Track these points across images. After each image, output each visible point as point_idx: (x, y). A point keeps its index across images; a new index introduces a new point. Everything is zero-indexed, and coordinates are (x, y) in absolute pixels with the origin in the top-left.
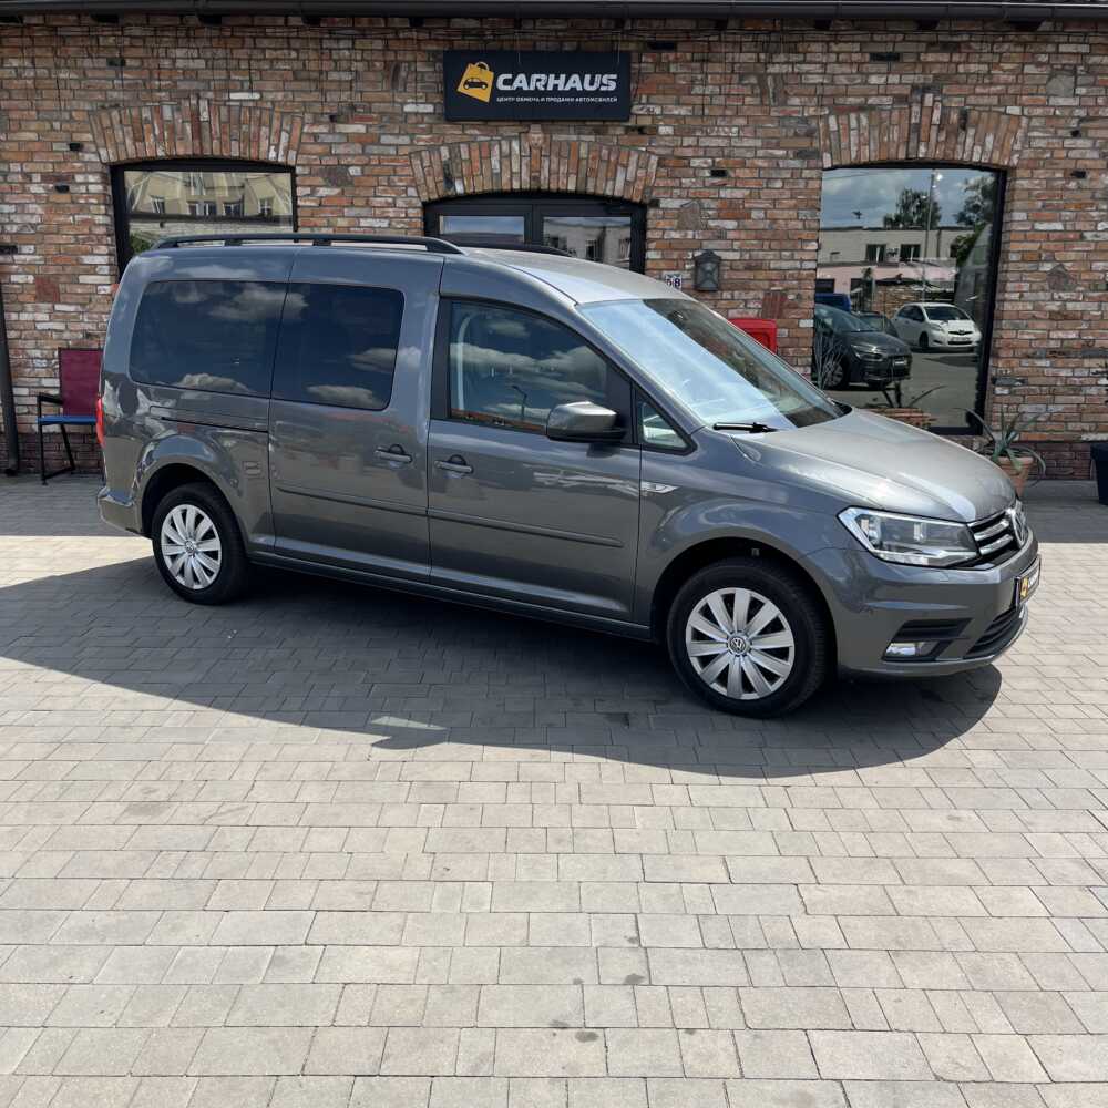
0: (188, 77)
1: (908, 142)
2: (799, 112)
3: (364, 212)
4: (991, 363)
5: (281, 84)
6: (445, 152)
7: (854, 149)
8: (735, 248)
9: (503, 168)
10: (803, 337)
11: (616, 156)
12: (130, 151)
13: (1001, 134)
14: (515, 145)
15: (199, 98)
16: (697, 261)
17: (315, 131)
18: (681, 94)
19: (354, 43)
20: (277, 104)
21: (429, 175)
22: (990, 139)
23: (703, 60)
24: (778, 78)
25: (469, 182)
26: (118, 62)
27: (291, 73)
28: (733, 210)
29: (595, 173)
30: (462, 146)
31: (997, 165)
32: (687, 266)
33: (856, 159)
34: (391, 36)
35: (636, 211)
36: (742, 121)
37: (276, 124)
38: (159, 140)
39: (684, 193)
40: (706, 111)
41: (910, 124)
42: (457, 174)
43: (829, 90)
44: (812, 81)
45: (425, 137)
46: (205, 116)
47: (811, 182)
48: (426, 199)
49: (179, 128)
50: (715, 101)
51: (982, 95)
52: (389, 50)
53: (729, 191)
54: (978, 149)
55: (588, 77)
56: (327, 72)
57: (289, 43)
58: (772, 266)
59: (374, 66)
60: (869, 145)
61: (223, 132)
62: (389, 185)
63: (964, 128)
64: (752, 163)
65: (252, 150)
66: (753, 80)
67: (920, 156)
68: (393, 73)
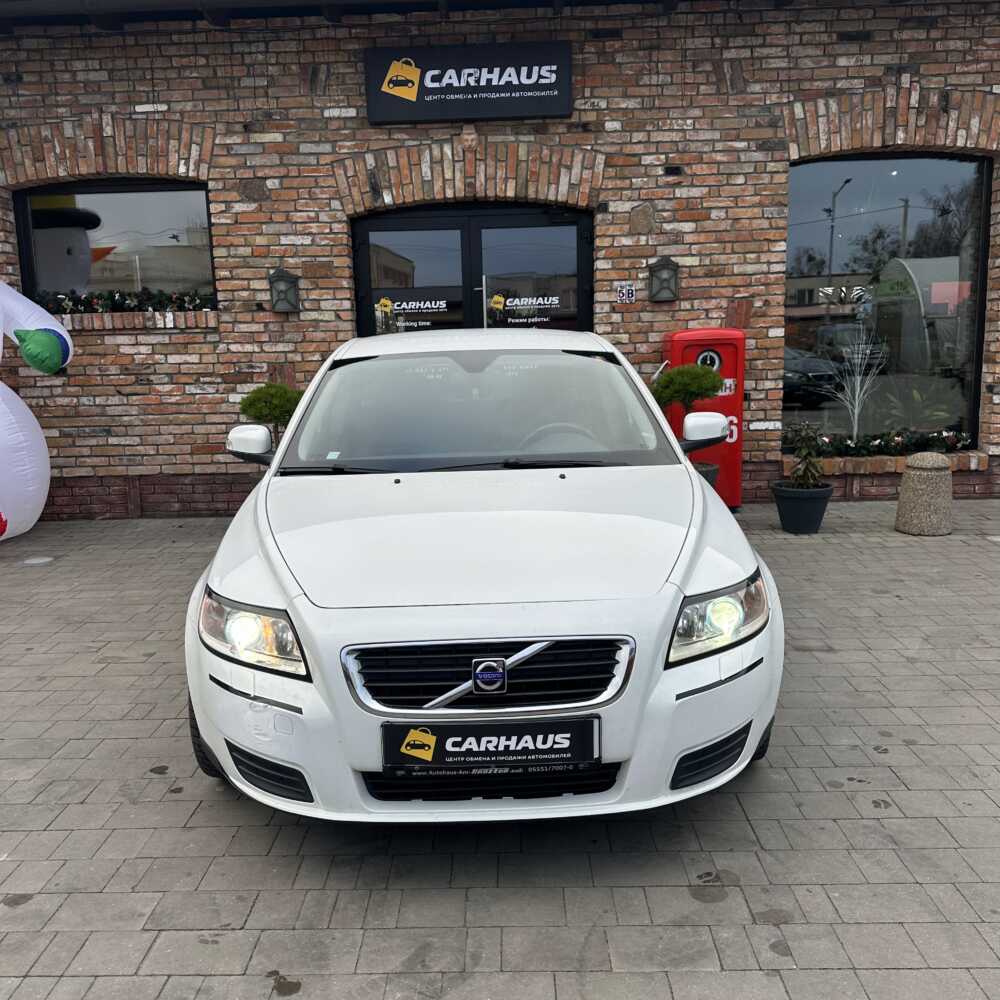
0: (90, 90)
1: (883, 128)
2: (759, 100)
3: (284, 228)
4: (984, 369)
5: (190, 92)
6: (370, 159)
7: (823, 137)
8: (694, 252)
9: (435, 175)
10: (774, 348)
11: (559, 157)
12: (30, 172)
13: (987, 115)
14: (447, 149)
15: (101, 112)
16: (650, 268)
17: (228, 142)
18: (627, 87)
19: (267, 47)
20: (186, 115)
21: (355, 185)
22: (975, 123)
23: (651, 48)
24: (737, 62)
25: (398, 192)
26: (14, 78)
27: (200, 81)
28: (691, 211)
29: (537, 174)
30: (388, 152)
31: (983, 149)
32: (641, 276)
33: (825, 149)
34: (308, 37)
35: (580, 217)
36: (697, 112)
37: (185, 136)
38: (61, 159)
39: (635, 194)
40: (657, 102)
41: (885, 108)
42: (384, 184)
43: (794, 74)
44: (774, 66)
45: (348, 144)
46: (108, 131)
47: (776, 176)
48: (352, 212)
49: (81, 145)
50: (666, 92)
51: (964, 73)
52: (304, 51)
53: (686, 189)
54: (962, 133)
55: (524, 70)
56: (239, 80)
57: (196, 48)
58: (736, 269)
59: (290, 69)
60: (840, 132)
61: (129, 148)
62: (311, 199)
63: (946, 111)
64: (711, 157)
65: (160, 166)
66: (708, 67)
67: (899, 142)
68: (310, 76)
